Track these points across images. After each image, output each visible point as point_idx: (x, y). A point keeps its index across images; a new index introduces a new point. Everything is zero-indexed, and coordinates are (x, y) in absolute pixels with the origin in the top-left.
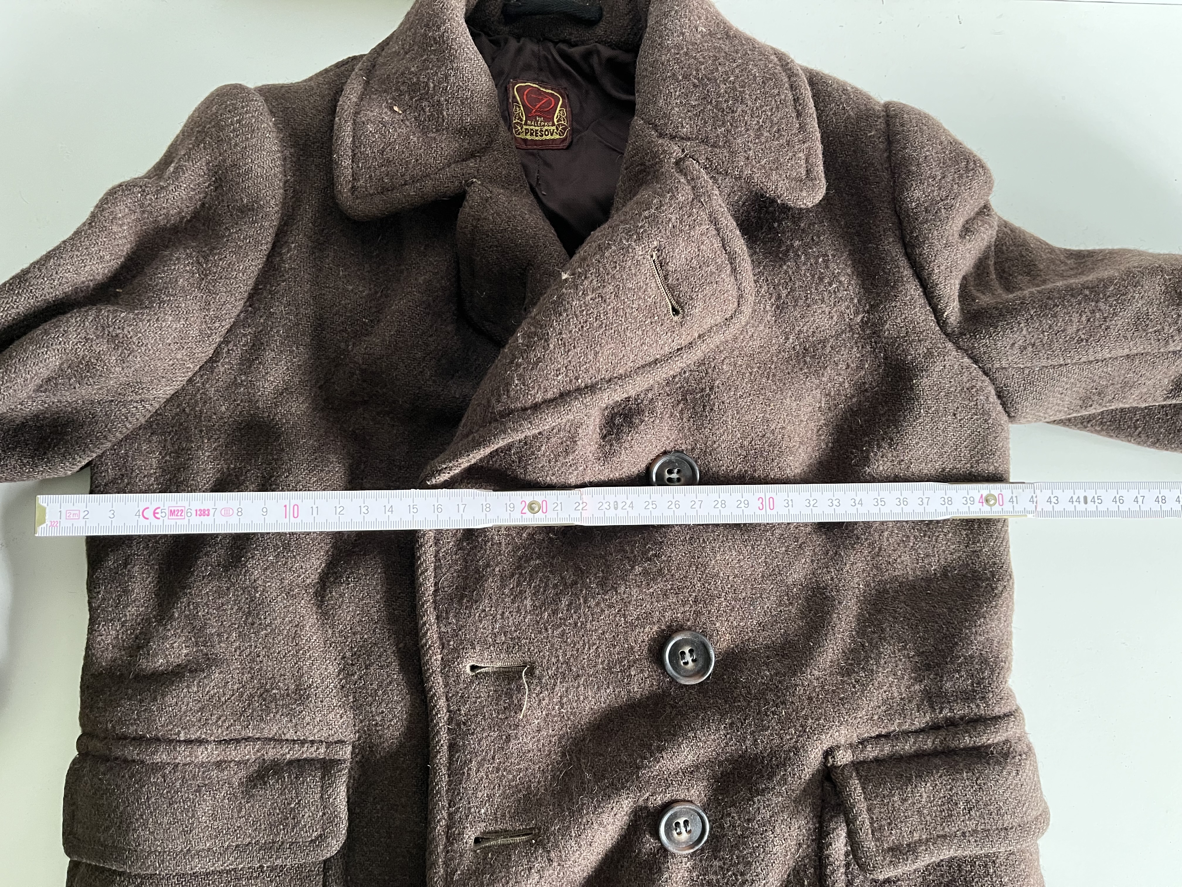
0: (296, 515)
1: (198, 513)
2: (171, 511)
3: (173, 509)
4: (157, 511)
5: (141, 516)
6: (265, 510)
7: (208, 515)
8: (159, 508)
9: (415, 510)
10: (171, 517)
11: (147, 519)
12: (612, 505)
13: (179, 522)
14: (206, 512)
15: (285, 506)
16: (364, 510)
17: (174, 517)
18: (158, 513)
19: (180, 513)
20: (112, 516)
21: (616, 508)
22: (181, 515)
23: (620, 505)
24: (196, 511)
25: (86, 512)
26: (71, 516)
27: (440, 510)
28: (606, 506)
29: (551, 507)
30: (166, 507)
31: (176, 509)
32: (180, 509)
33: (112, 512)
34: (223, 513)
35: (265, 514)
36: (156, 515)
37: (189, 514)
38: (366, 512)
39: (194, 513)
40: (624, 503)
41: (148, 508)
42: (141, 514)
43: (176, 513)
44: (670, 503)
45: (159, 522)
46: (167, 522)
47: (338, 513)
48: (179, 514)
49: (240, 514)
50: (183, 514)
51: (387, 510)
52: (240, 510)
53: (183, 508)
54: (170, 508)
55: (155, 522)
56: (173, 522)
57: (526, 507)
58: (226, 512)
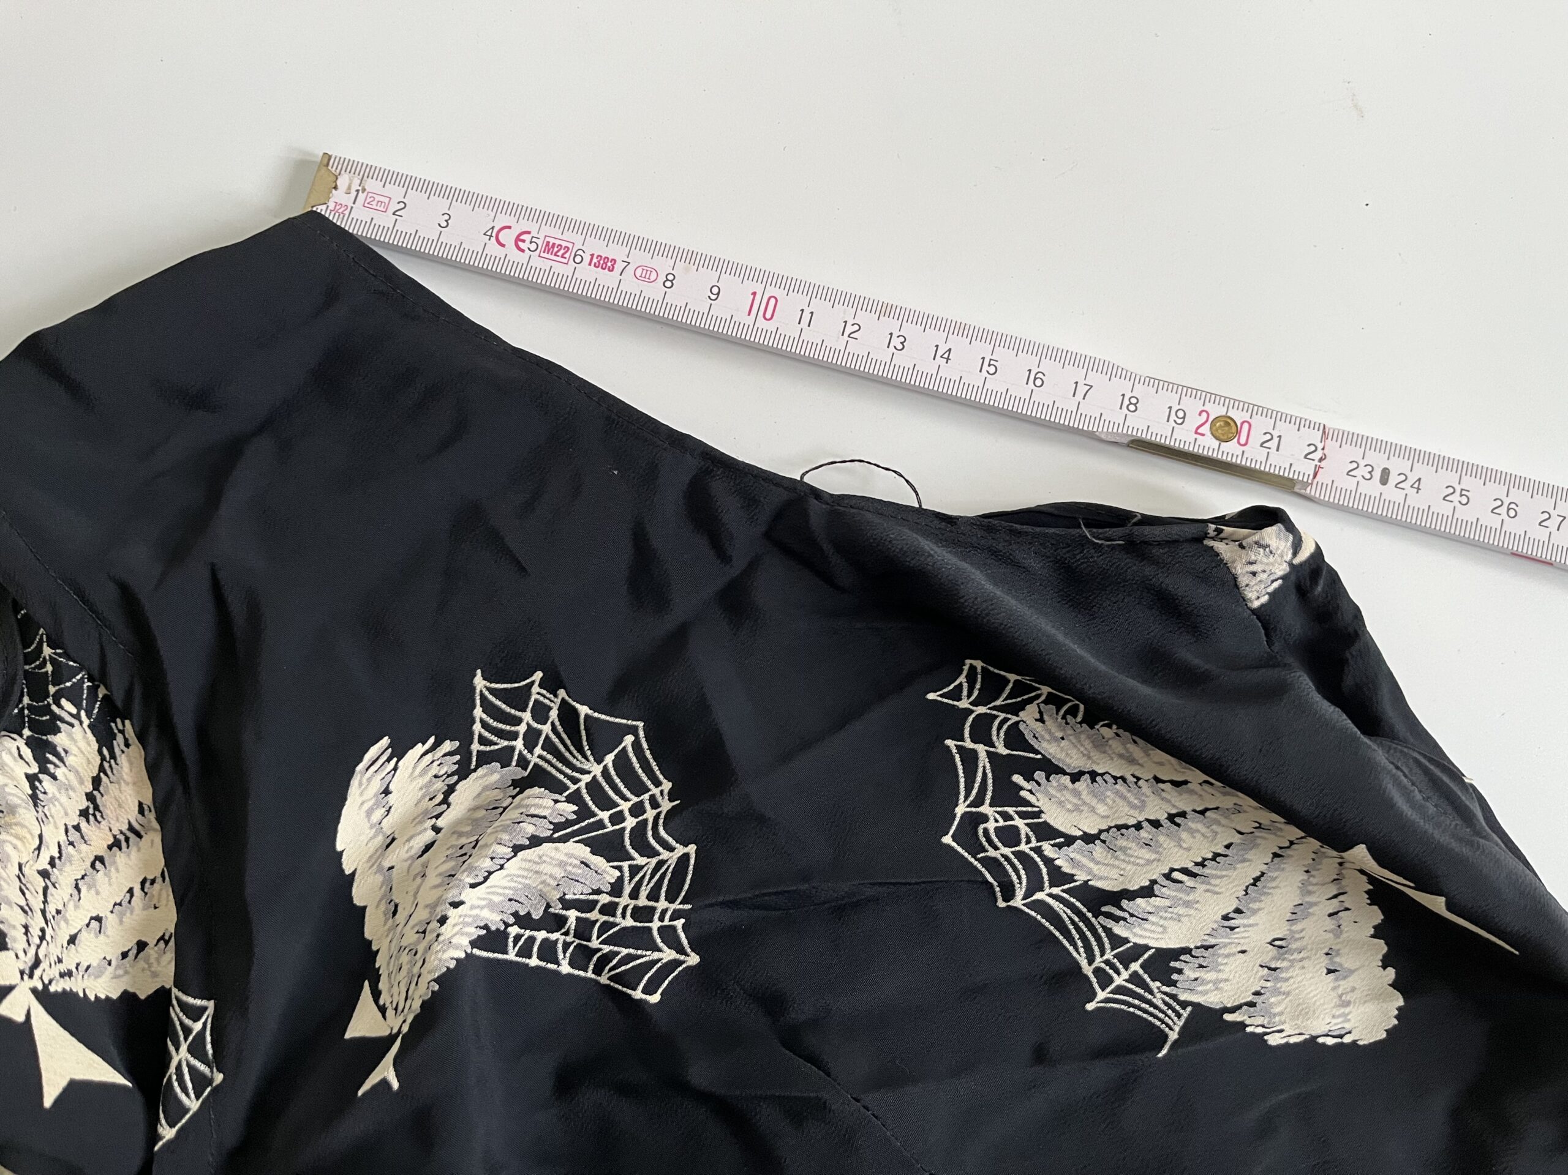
0: (768, 316)
1: (595, 260)
2: (548, 243)
3: (552, 241)
4: (522, 237)
5: (493, 239)
6: (715, 290)
7: (611, 270)
8: (529, 233)
9: (992, 370)
10: (545, 255)
11: (503, 245)
12: (1377, 474)
13: (559, 268)
14: (609, 264)
15: (754, 294)
16: (897, 342)
17: (549, 256)
18: (523, 241)
19: (562, 251)
20: (444, 224)
21: (1384, 481)
22: (562, 257)
23: (1393, 479)
24: (592, 255)
25: (402, 205)
26: (374, 203)
27: (1038, 382)
28: (1364, 471)
29: (1257, 437)
30: (541, 236)
31: (558, 242)
32: (564, 244)
33: (447, 217)
34: (638, 276)
35: (713, 297)
36: (520, 244)
37: (578, 259)
38: (900, 347)
39: (587, 258)
40: (1403, 478)
41: (509, 227)
42: (494, 235)
43: (556, 249)
44: (1499, 503)
45: (522, 258)
46: (536, 262)
47: (847, 333)
48: (560, 254)
49: (668, 284)
50: (567, 255)
51: (939, 353)
52: (670, 277)
53: (570, 246)
54: (548, 239)
55: (514, 255)
56: (545, 265)
57: (1208, 425)
58: (646, 275)
